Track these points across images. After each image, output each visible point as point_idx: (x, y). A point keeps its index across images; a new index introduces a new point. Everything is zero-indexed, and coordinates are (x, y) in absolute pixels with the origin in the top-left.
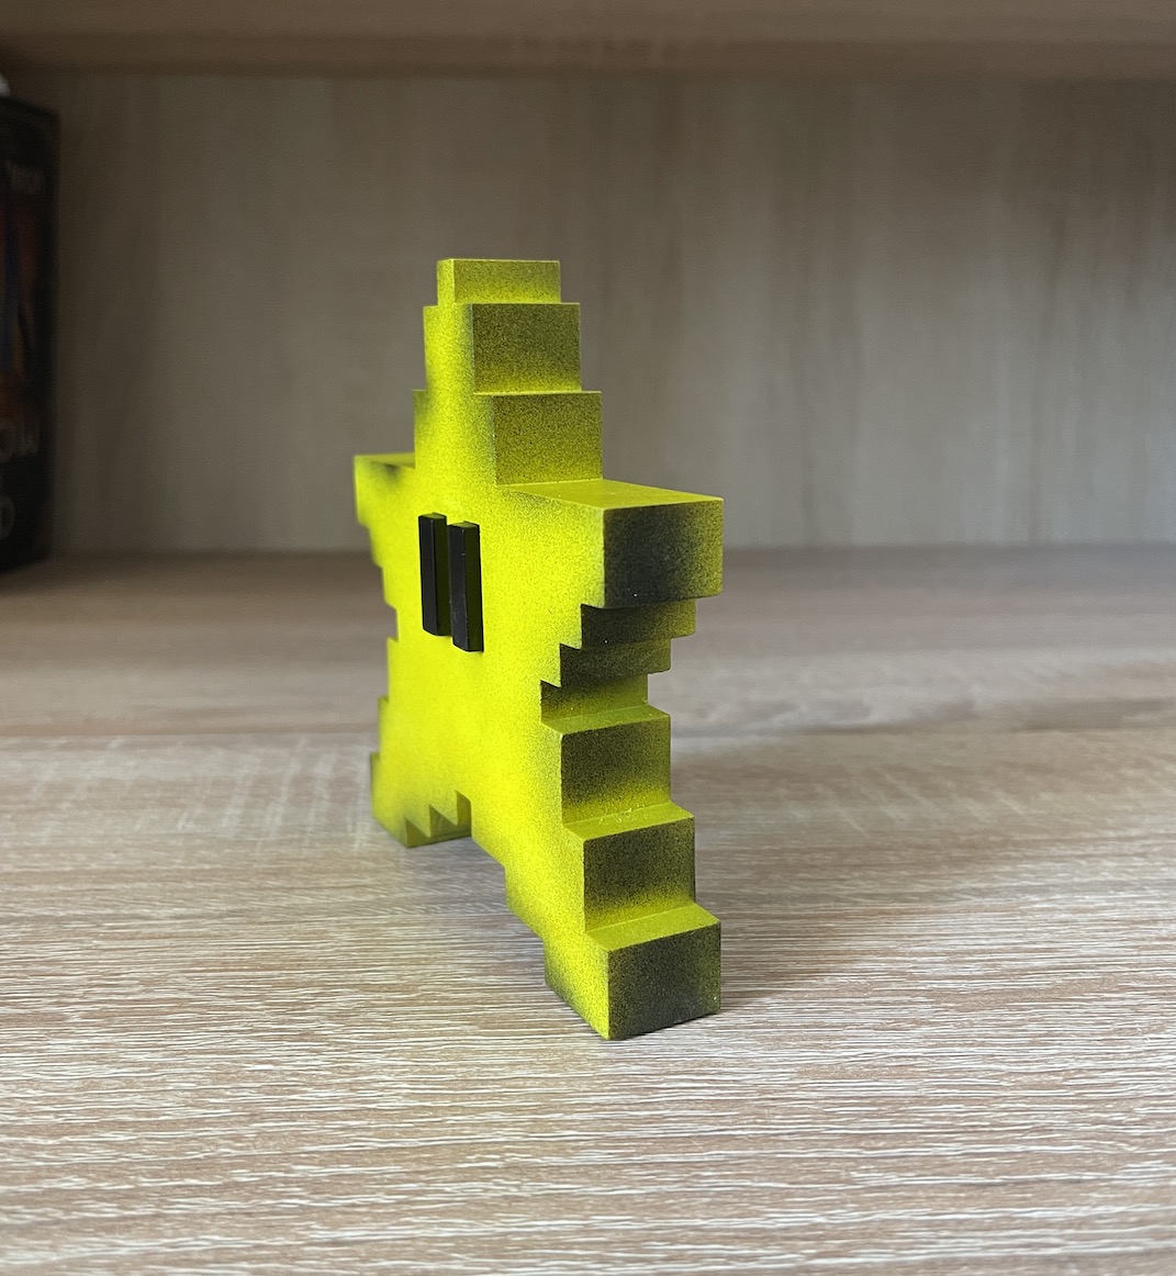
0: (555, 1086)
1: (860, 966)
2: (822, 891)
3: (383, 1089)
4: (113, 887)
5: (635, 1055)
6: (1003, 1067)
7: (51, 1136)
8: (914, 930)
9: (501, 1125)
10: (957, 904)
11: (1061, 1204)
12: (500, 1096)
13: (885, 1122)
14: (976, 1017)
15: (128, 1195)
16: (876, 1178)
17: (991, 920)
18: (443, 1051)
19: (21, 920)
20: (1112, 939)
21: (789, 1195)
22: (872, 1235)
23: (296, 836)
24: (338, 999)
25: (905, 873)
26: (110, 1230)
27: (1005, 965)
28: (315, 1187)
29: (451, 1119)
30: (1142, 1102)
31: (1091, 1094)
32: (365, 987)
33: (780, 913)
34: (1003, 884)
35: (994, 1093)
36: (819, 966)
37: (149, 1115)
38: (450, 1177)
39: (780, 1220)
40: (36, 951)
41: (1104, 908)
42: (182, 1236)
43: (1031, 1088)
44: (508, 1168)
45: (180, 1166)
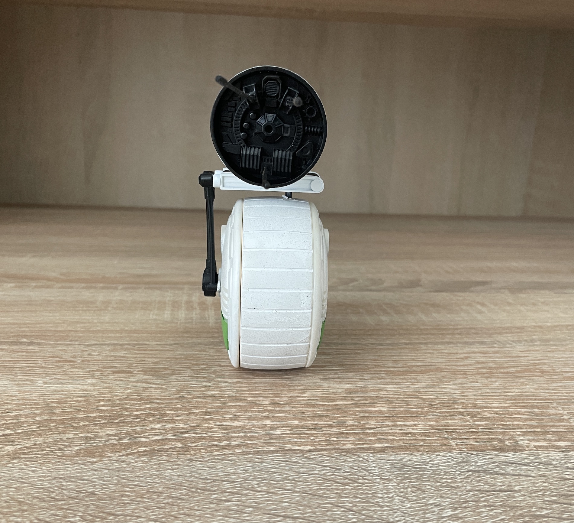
0: (278, 391)
1: (366, 363)
2: (358, 342)
3: (229, 391)
4: (135, 335)
5: (300, 385)
6: (402, 390)
7: (138, 401)
8: (384, 354)
9: (262, 400)
10: (398, 347)
11: (410, 422)
12: (262, 394)
13: (367, 402)
14: (397, 378)
15: (163, 415)
16: (362, 414)
17: (408, 352)
18: (245, 383)
19: (109, 345)
20: (442, 358)
21: (339, 418)
22: (360, 427)
23: (190, 321)
24: (212, 368)
25: (384, 337)
26: (162, 422)
27: (409, 364)
28: (214, 413)
29: (249, 399)
30: (438, 400)
31: (424, 397)
32: (220, 366)
33: (344, 348)
34: (415, 341)
35: (398, 396)
36: (354, 363)
37: (164, 396)
38: (250, 412)
39: (337, 423)
40: (116, 353)
41: (442, 349)
42: (180, 424)
43: (409, 395)
44: (265, 410)
45: (176, 408)
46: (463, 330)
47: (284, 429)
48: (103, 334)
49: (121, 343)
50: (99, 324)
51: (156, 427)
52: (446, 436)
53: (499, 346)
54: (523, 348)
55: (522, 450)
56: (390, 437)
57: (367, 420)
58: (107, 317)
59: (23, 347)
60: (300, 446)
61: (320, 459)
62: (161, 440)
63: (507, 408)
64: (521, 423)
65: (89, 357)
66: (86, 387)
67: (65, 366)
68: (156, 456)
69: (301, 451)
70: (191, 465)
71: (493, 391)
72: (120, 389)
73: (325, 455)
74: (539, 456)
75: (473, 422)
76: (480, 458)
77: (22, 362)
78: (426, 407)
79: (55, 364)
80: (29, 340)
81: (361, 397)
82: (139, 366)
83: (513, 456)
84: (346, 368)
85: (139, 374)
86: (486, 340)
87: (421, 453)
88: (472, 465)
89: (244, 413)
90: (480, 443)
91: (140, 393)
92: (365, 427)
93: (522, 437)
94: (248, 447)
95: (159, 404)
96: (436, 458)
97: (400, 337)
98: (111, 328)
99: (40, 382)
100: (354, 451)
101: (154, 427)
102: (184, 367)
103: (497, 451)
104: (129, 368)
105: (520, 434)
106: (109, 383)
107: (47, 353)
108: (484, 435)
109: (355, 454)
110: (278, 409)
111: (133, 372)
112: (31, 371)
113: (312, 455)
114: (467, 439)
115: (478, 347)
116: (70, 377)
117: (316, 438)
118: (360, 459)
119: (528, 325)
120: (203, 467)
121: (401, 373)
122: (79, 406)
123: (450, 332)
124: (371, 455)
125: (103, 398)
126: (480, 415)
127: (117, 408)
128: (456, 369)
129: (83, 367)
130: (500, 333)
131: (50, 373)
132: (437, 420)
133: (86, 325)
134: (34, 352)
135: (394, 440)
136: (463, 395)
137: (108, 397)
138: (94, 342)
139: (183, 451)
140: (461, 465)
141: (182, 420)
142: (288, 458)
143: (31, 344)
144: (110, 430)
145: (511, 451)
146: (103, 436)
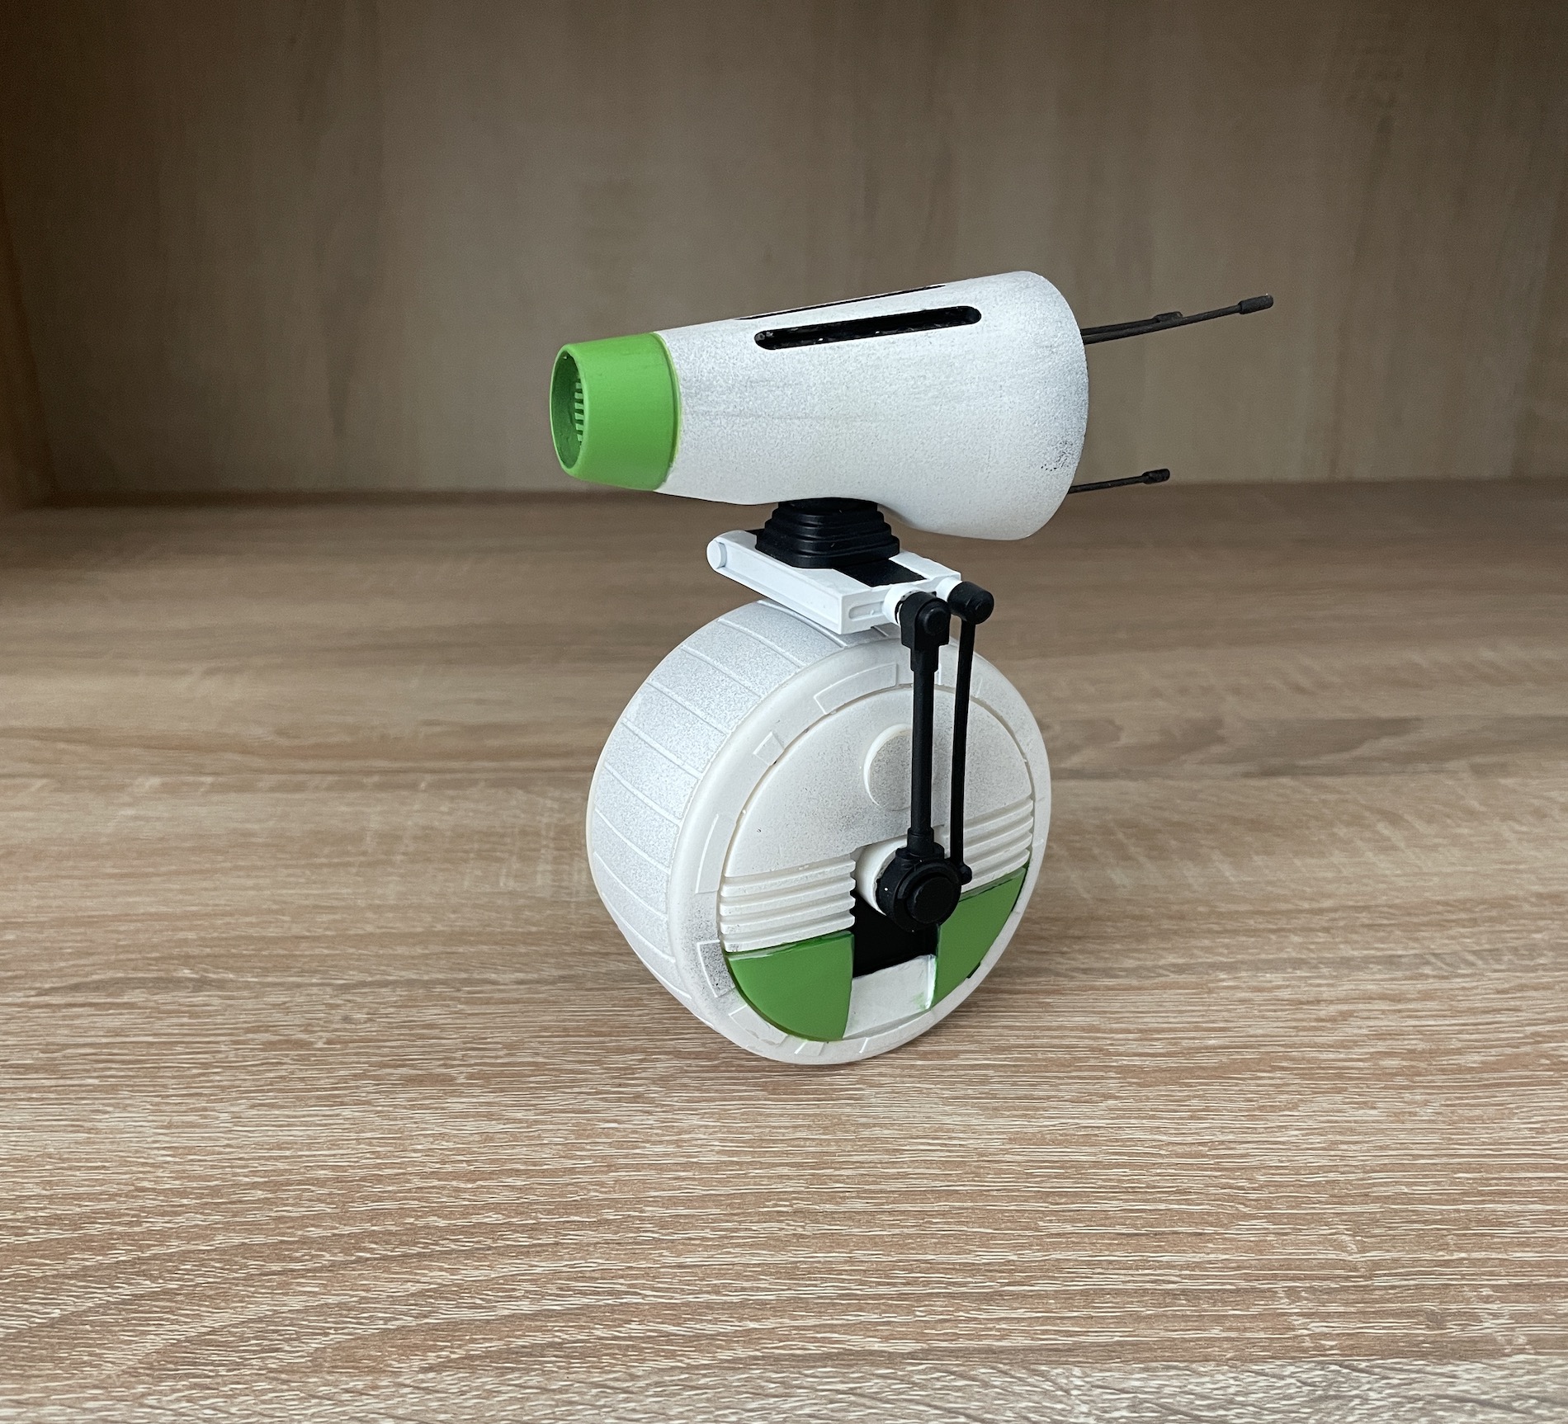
46: (1337, 915)
47: (843, 1280)
48: (382, 947)
49: (426, 978)
50: (370, 915)
51: (513, 1270)
52: (1283, 1305)
53: (1435, 973)
54: (1506, 980)
55: (1492, 1355)
56: (1131, 1308)
57: (1068, 1247)
58: (391, 889)
59: (182, 997)
60: (886, 1339)
61: (938, 1385)
62: (526, 1317)
63: (1455, 1202)
64: (1494, 1255)
65: (345, 1030)
66: (338, 1133)
67: (286, 1060)
68: (513, 1370)
69: (891, 1359)
70: (602, 1402)
71: (1419, 1139)
72: (421, 1137)
73: (952, 1373)
74: (1540, 1373)
75: (1360, 1252)
76: (1377, 1381)
77: (179, 1049)
78: (1232, 1198)
79: (263, 1054)
80: (197, 973)
81: (1053, 1164)
82: (471, 1057)
83: (1468, 1376)
84: (1011, 1059)
85: (472, 1085)
86: (1400, 953)
87: (1213, 1363)
88: (1353, 1408)
89: (740, 1222)
90: (1377, 1329)
91: (474, 1153)
92: (1061, 1272)
93: (1495, 1306)
94: (750, 1342)
95: (520, 1189)
96: (1254, 1383)
97: (1161, 945)
98: (401, 927)
99: (224, 1116)
100: (1031, 1357)
101: (508, 1270)
102: (585, 1062)
103: (1423, 1355)
104: (445, 1066)
105: (1489, 1296)
106: (395, 1119)
107: (243, 1018)
108: (1389, 1301)
109: (1032, 1367)
110: (829, 1207)
111: (455, 1079)
112: (202, 1079)
113: (919, 1372)
114: (1340, 1315)
115: (1378, 977)
116: (297, 1098)
117: (930, 1313)
118: (1047, 1386)
119: (1521, 893)
120: (634, 1410)
121: (1163, 1075)
122: (319, 1200)
123: (1301, 921)
124: (1077, 1371)
125: (380, 1169)
126: (1378, 1227)
127: (415, 1204)
128: (1317, 1059)
129: (331, 1064)
130: (1442, 925)
131: (248, 1084)
132: (1259, 1247)
133: (337, 917)
134: (209, 1015)
135: (1138, 1318)
136: (1333, 1153)
137: (392, 1166)
138: (355, 976)
139: (583, 1356)
140: (1323, 1406)
141: (582, 1248)
142: (854, 1380)
143: (201, 984)
144: (397, 1280)
145: (1460, 1358)
146: (379, 1303)
